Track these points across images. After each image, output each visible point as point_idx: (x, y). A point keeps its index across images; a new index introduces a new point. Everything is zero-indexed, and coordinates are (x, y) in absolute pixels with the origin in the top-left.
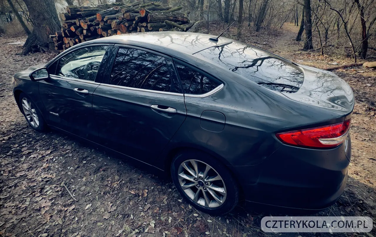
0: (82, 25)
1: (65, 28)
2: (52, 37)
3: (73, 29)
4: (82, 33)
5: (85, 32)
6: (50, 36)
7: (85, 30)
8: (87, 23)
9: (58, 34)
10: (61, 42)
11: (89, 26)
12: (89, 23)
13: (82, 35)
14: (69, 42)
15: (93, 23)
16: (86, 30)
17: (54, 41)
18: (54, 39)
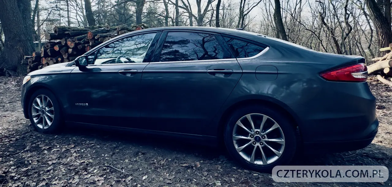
0: (69, 43)
1: (47, 47)
2: (27, 58)
3: (57, 48)
4: (67, 51)
5: (70, 50)
6: (25, 57)
7: (71, 48)
8: (75, 42)
9: (36, 54)
10: (37, 63)
11: (76, 45)
12: (77, 42)
13: (67, 54)
14: (47, 62)
15: (82, 42)
16: (73, 48)
17: (29, 62)
18: (29, 60)
